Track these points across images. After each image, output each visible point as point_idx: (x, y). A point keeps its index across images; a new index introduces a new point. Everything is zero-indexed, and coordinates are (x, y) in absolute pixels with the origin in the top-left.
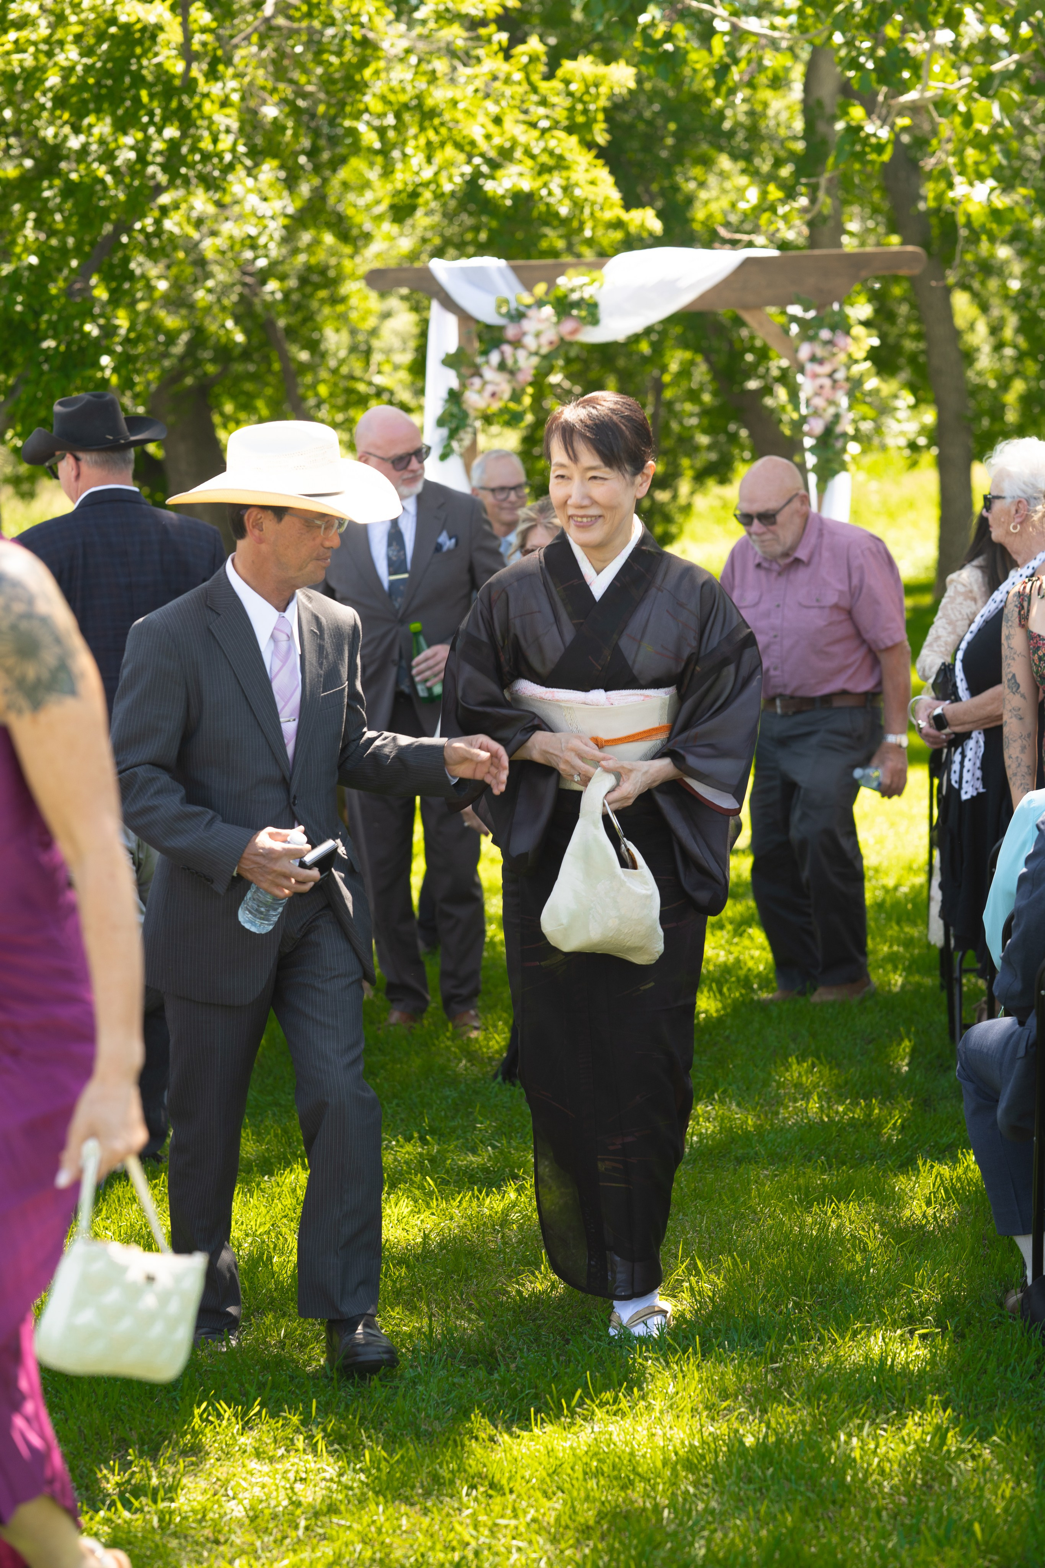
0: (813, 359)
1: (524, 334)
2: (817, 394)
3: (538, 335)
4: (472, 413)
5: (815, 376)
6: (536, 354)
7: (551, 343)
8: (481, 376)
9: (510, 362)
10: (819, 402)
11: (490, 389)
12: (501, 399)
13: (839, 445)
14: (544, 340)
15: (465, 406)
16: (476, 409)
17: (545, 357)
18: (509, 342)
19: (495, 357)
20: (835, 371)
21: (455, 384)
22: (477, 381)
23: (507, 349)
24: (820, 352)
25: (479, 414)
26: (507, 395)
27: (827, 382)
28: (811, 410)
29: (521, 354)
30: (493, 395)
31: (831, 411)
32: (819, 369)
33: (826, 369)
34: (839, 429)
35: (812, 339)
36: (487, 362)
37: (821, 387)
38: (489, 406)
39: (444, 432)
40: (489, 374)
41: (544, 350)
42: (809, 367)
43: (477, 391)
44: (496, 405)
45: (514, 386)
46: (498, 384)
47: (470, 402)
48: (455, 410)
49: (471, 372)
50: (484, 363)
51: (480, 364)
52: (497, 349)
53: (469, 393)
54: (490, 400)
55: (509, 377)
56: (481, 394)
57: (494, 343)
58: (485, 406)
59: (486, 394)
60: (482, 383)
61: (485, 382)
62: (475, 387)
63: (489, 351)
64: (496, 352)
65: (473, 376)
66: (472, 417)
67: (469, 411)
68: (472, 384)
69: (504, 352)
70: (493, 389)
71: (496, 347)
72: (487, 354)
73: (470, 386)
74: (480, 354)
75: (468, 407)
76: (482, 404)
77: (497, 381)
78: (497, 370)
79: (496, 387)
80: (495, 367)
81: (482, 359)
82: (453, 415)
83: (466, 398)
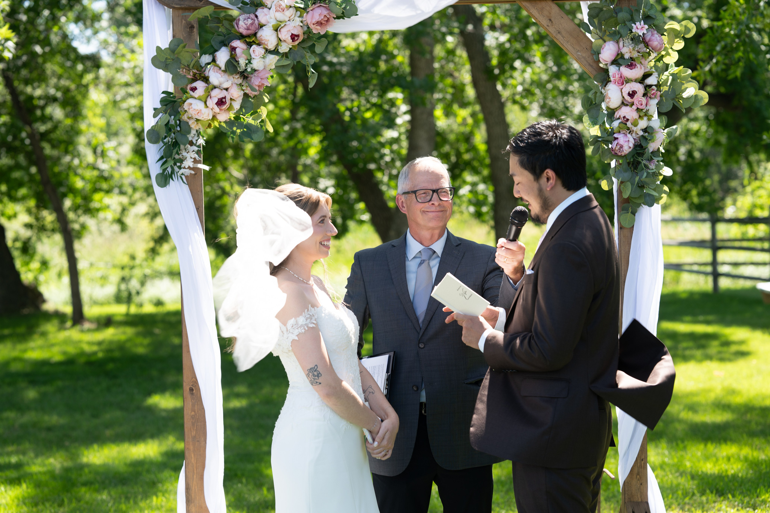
0: (618, 61)
1: (261, 26)
2: (624, 104)
3: (277, 29)
4: (194, 126)
5: (624, 81)
6: (275, 52)
7: (294, 37)
8: (206, 80)
9: (242, 62)
10: (627, 112)
11: (217, 94)
12: (230, 108)
13: (652, 166)
14: (285, 34)
15: (185, 118)
16: (197, 120)
17: (285, 55)
18: (241, 37)
19: (223, 56)
20: (647, 76)
21: (171, 89)
22: (200, 85)
23: (237, 43)
24: (627, 51)
25: (202, 127)
26: (237, 106)
27: (639, 88)
28: (616, 124)
29: (257, 51)
30: (221, 102)
31: (643, 124)
32: (626, 72)
33: (637, 72)
34: (652, 147)
35: (616, 37)
36: (214, 60)
37: (632, 94)
38: (214, 117)
40: (215, 77)
41: (284, 48)
42: (613, 70)
43: (200, 99)
44: (224, 117)
45: (247, 92)
46: (227, 89)
47: (192, 112)
48: (172, 122)
49: (191, 74)
50: (209, 64)
51: (203, 65)
52: (226, 45)
53: (190, 101)
54: (217, 109)
55: (240, 81)
56: (205, 103)
57: (221, 38)
58: (211, 117)
59: (212, 103)
60: (207, 88)
61: (210, 87)
62: (197, 94)
63: (216, 48)
64: (224, 49)
65: (194, 80)
66: (193, 132)
67: (191, 122)
68: (194, 89)
69: (233, 49)
70: (220, 96)
71: (225, 43)
72: (213, 52)
73: (191, 93)
74: (203, 53)
75: (189, 118)
76: (206, 115)
77: (225, 86)
78: (225, 71)
79: (224, 94)
80: (223, 68)
81: (206, 59)
82: (168, 127)
83: (186, 106)
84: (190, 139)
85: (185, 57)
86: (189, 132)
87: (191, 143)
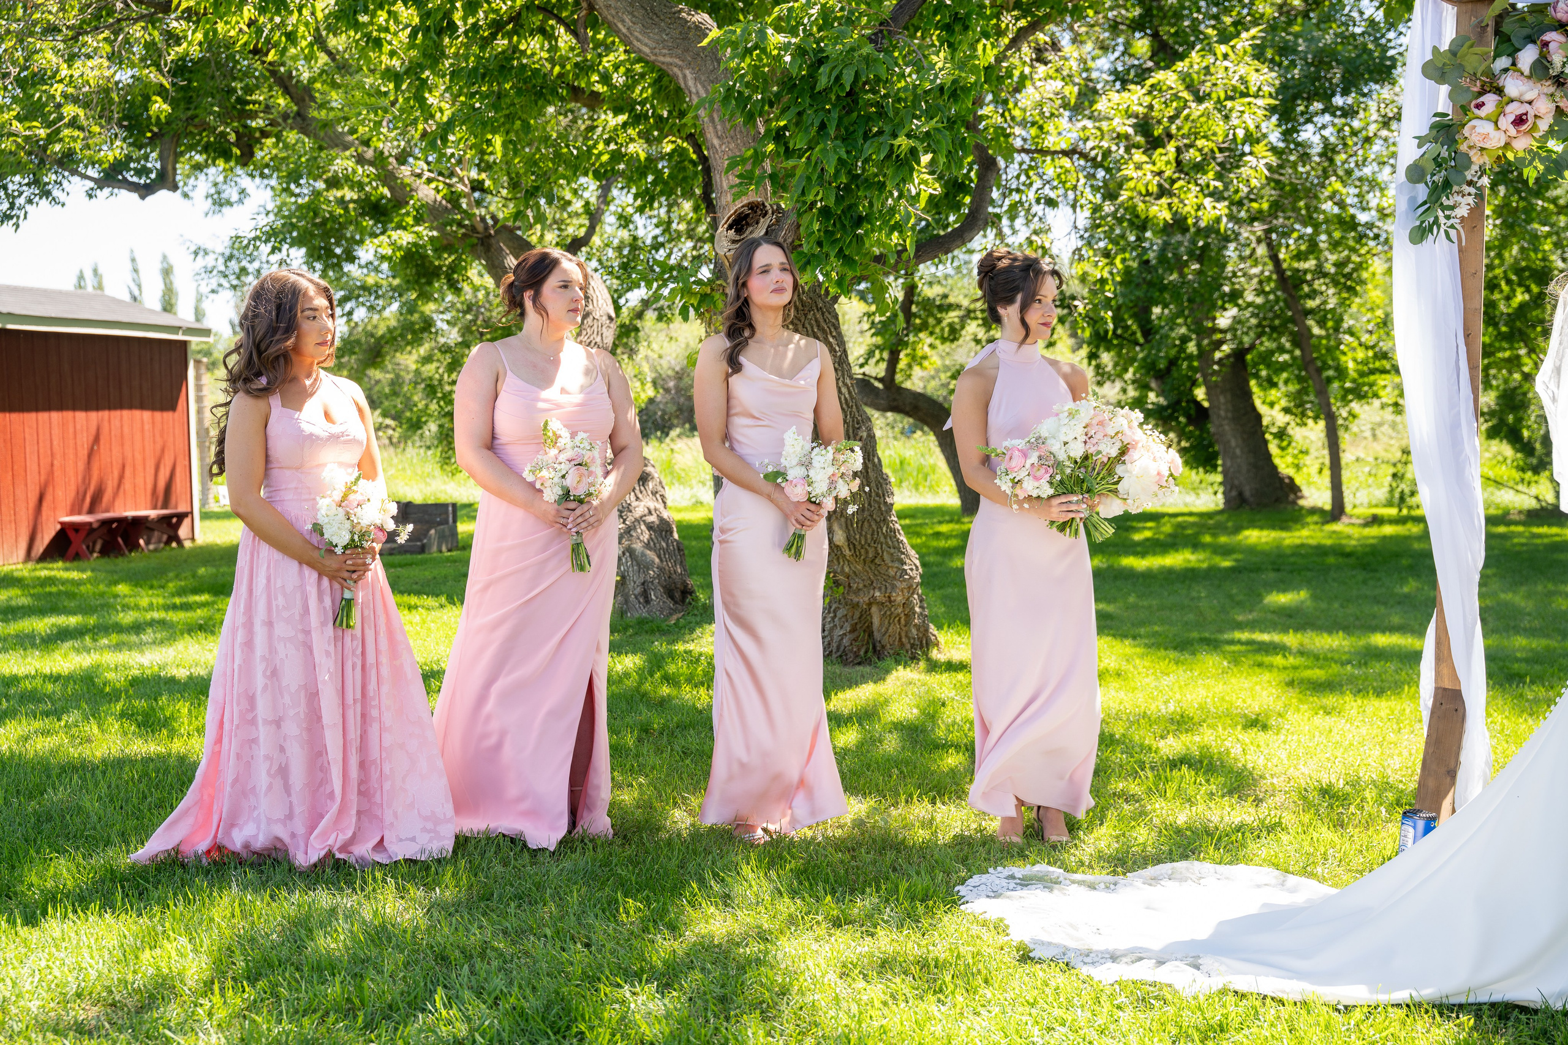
4: (1477, 159)
8: (1499, 91)
9: (1558, 61)
11: (1514, 110)
12: (1535, 127)
15: (1463, 148)
16: (1482, 149)
18: (1559, 26)
19: (1528, 56)
21: (1447, 110)
22: (1490, 100)
23: (1552, 36)
25: (1487, 160)
26: (1543, 126)
30: (1519, 121)
36: (1514, 64)
38: (1507, 146)
39: (1422, 192)
40: (1513, 86)
43: (1488, 119)
44: (1522, 144)
45: (1561, 104)
46: (1530, 103)
47: (1475, 139)
48: (1445, 153)
49: (1478, 83)
50: (1506, 70)
51: (1497, 72)
52: (1534, 42)
53: (1474, 122)
54: (1512, 131)
55: (1552, 89)
56: (1496, 123)
57: (1527, 31)
58: (1502, 144)
59: (1505, 122)
60: (1500, 102)
61: (1505, 99)
62: (1483, 112)
63: (1517, 45)
64: (1530, 46)
65: (1482, 93)
66: (1475, 168)
67: (1471, 153)
68: (1479, 106)
69: (1546, 44)
70: (1518, 112)
71: (1531, 39)
72: (1513, 53)
73: (1476, 111)
74: (1497, 55)
75: (1470, 148)
76: (1496, 140)
77: (1528, 97)
78: (1529, 77)
79: (1527, 107)
80: (1527, 72)
81: (1503, 62)
82: (1438, 162)
83: (1466, 131)
84: (1469, 178)
85: (1472, 61)
86: (1468, 168)
87: (1470, 183)
